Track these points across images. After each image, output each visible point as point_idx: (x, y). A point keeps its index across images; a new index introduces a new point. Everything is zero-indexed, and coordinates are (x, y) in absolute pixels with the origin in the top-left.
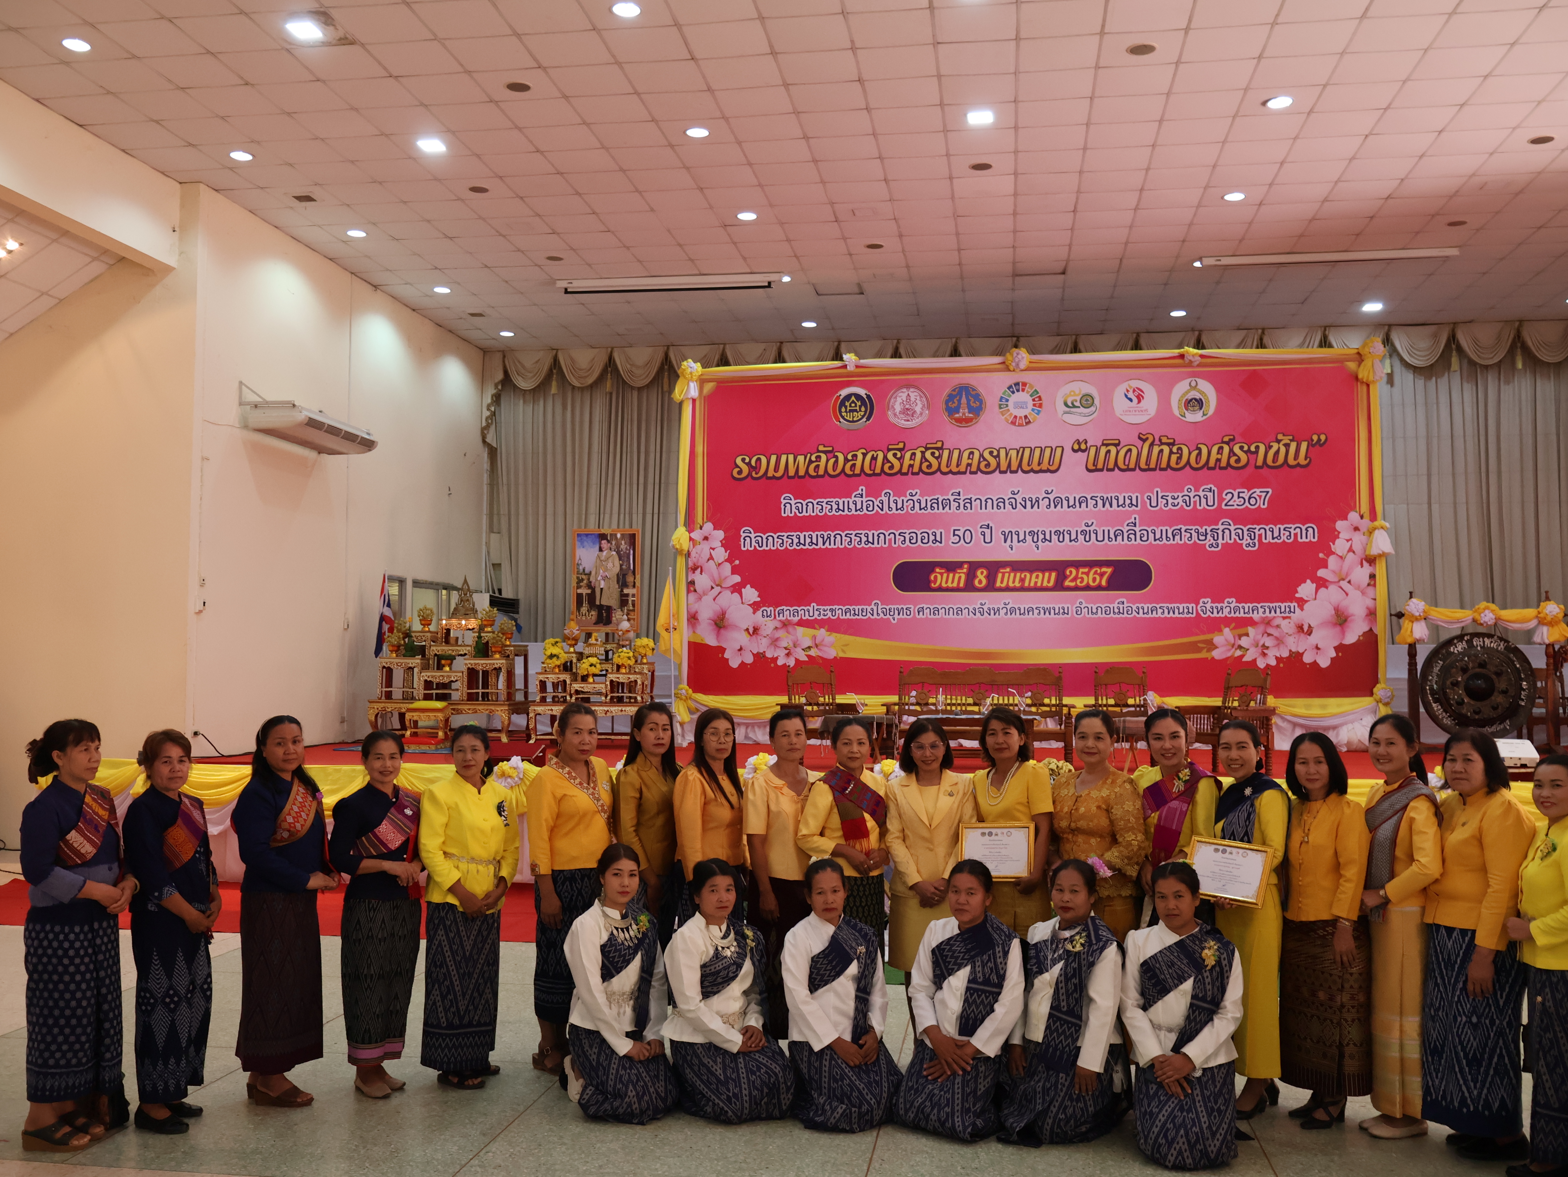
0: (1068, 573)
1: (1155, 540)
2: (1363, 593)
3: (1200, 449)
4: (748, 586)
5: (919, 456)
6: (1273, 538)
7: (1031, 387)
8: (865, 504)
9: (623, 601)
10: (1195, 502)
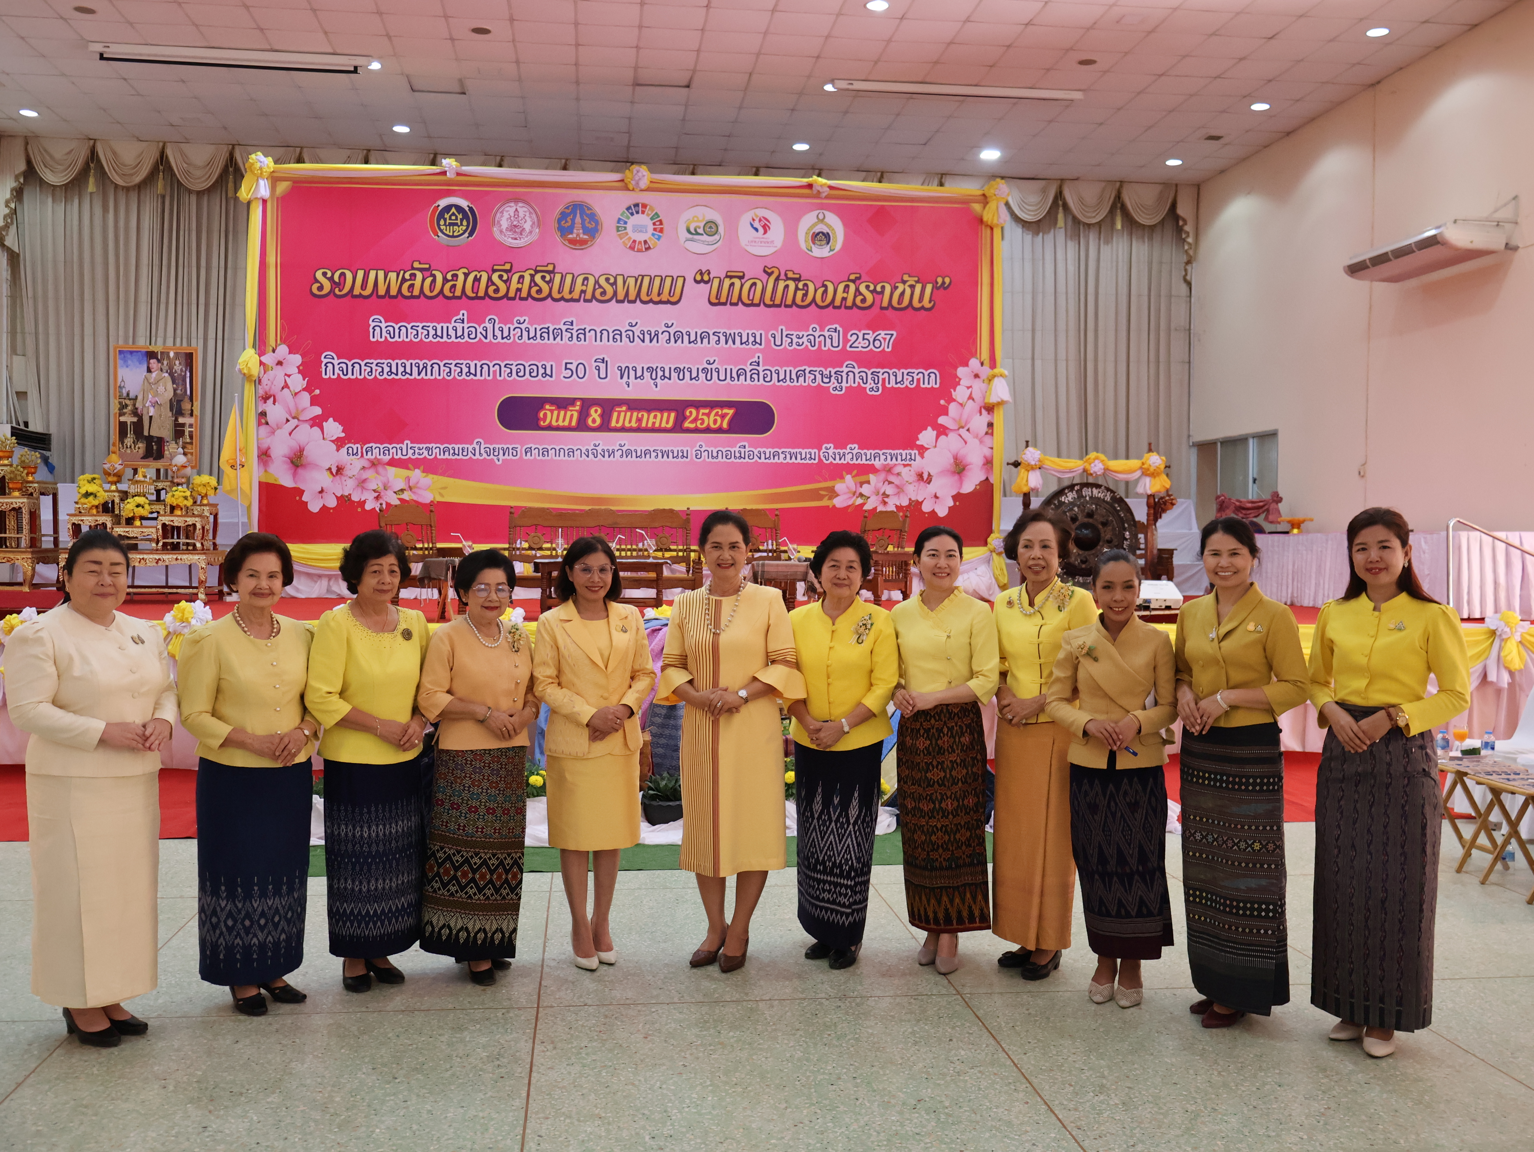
0: (688, 413)
1: (779, 381)
2: (981, 442)
3: (826, 286)
4: (331, 420)
5: (527, 279)
6: (896, 383)
7: (652, 209)
8: (466, 331)
9: (178, 431)
10: (820, 342)
